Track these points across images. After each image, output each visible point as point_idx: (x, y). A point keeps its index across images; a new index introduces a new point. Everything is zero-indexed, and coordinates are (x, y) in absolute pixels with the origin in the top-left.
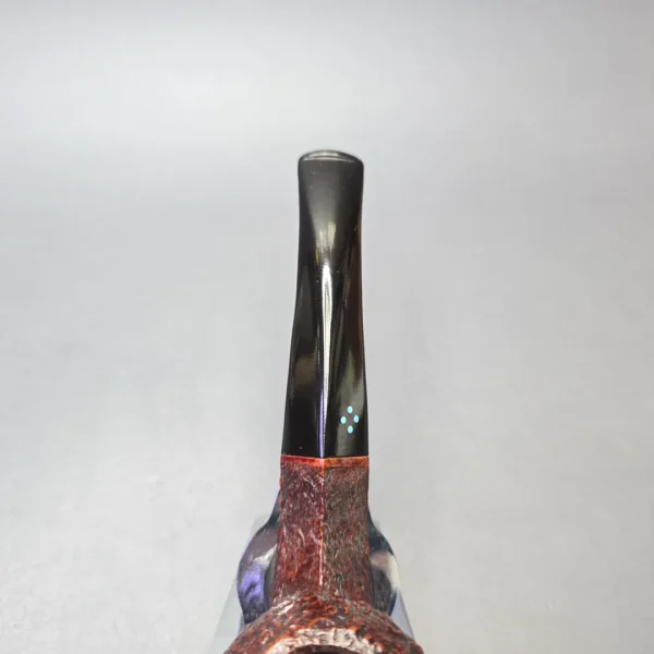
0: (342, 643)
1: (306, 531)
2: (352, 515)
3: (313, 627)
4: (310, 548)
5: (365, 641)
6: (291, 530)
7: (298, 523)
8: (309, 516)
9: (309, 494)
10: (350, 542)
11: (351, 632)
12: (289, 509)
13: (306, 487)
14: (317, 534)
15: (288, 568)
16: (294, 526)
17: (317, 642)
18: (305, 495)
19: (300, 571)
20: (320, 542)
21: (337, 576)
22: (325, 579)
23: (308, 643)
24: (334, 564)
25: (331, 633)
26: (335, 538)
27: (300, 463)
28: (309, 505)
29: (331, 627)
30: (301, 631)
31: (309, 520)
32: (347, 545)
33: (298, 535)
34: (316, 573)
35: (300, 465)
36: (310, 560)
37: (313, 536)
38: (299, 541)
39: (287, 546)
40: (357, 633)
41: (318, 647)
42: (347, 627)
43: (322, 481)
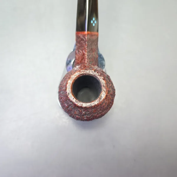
0: (91, 73)
1: (82, 51)
2: (94, 47)
3: (84, 70)
4: (84, 54)
5: (96, 72)
6: (79, 51)
7: (80, 49)
9: (83, 42)
10: (93, 54)
11: (93, 71)
12: (78, 46)
13: (82, 40)
14: (85, 51)
15: (78, 60)
16: (79, 50)
17: (85, 73)
18: (82, 42)
19: (81, 61)
20: (86, 53)
21: (90, 61)
22: (87, 62)
23: (83, 73)
24: (89, 59)
25: (88, 71)
26: (90, 53)
27: (81, 34)
28: (83, 44)
29: (88, 70)
30: (81, 70)
31: (83, 48)
32: (92, 55)
33: (80, 52)
34: (85, 60)
35: (81, 35)
36: (83, 58)
38: (81, 53)
39: (78, 55)
40: (94, 71)
41: (85, 74)
42: (92, 70)
43: (86, 38)
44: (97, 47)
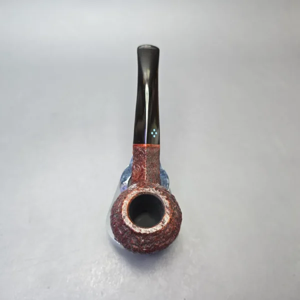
0: (151, 191)
1: (141, 166)
2: (155, 161)
3: (143, 188)
4: (143, 170)
5: (158, 191)
6: (136, 166)
7: (138, 164)
8: (142, 161)
9: (142, 155)
10: (154, 169)
11: (154, 189)
12: (135, 160)
13: (141, 153)
15: (136, 177)
17: (144, 191)
18: (140, 155)
19: (139, 178)
20: (145, 169)
21: (150, 178)
22: (147, 179)
23: (142, 191)
24: (149, 175)
26: (150, 168)
28: (142, 158)
29: (148, 188)
30: (140, 188)
31: (142, 163)
33: (139, 167)
34: (144, 177)
35: (139, 147)
36: (142, 174)
37: (143, 167)
38: (139, 169)
39: (135, 171)
40: (156, 189)
43: (146, 151)
44: (159, 161)
